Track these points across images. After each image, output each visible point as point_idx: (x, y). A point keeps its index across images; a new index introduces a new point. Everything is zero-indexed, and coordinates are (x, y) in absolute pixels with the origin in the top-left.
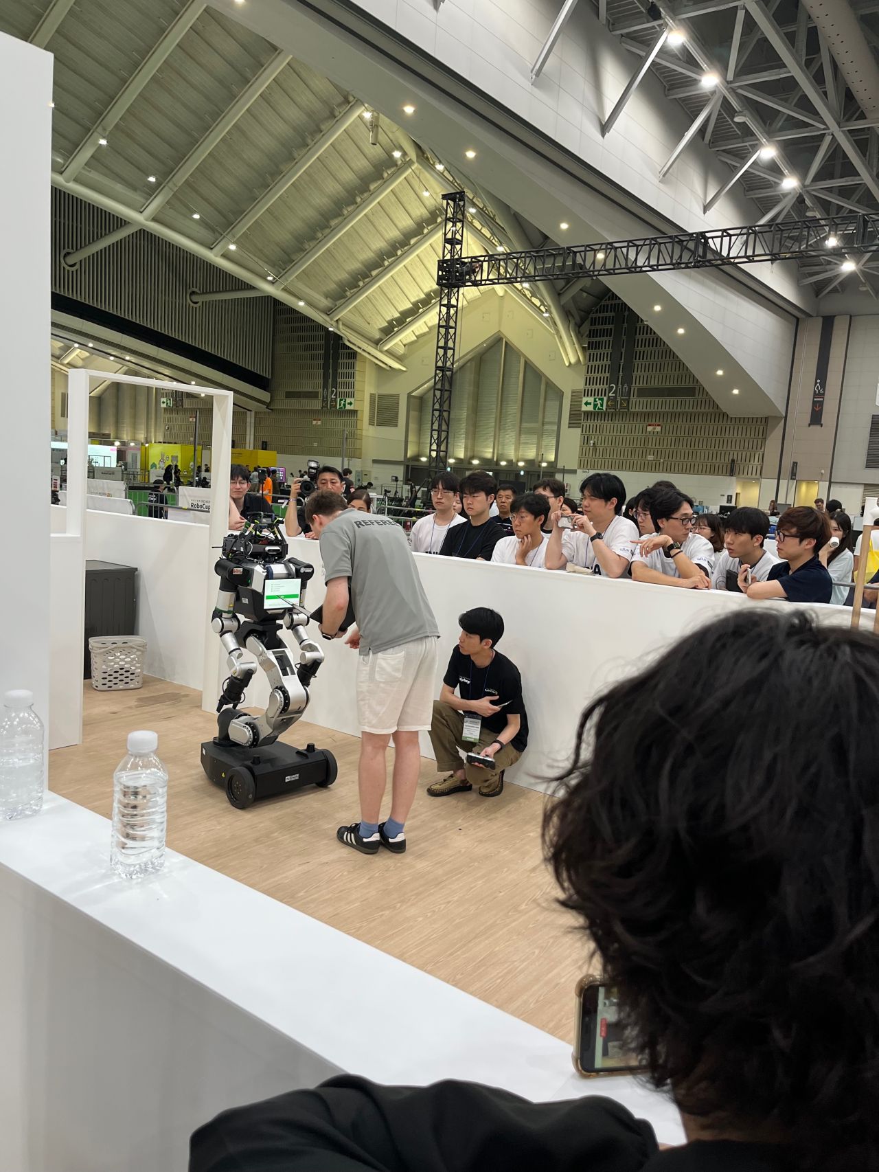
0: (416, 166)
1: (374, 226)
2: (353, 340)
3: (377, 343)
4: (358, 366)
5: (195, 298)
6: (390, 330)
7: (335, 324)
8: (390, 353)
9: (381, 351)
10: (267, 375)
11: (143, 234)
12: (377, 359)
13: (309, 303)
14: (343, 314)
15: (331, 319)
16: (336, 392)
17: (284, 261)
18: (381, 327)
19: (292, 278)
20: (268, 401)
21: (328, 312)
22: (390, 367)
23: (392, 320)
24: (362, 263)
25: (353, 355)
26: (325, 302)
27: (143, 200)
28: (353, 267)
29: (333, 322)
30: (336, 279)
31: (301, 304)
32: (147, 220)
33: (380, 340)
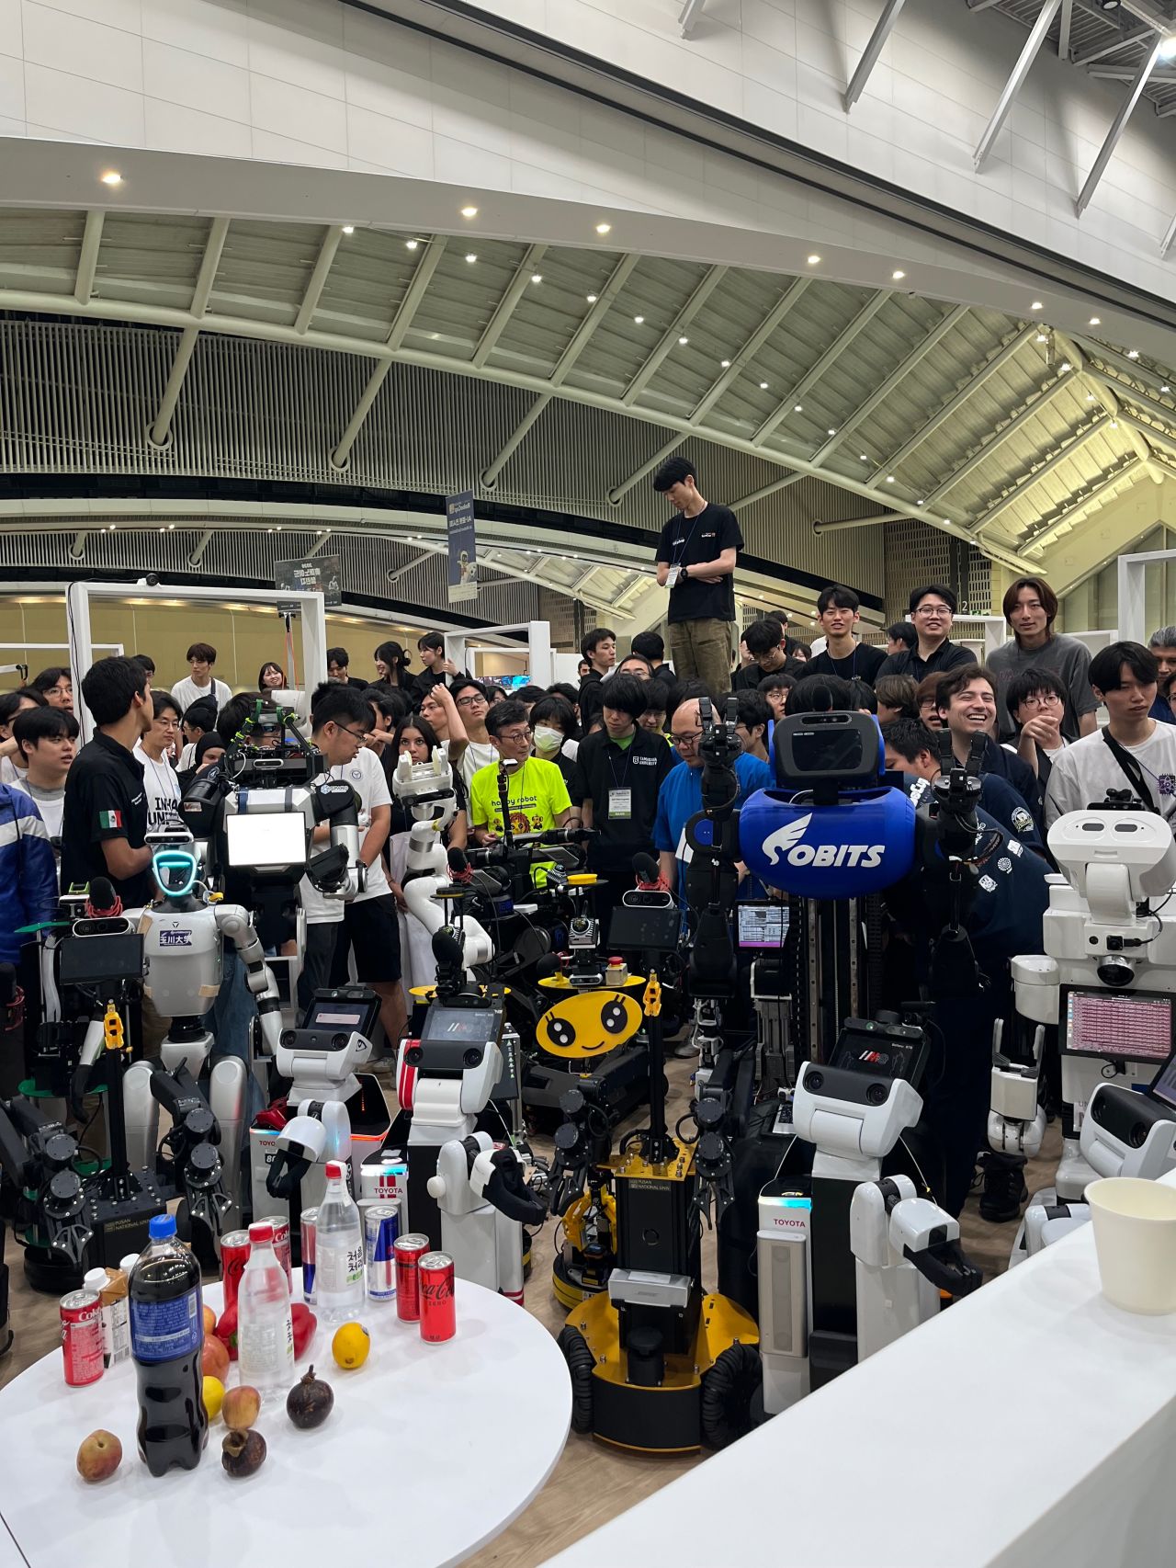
0: (1081, 372)
1: (1026, 436)
2: (989, 548)
3: (1016, 549)
4: (993, 575)
5: (818, 529)
6: (1028, 535)
7: (975, 537)
8: (1029, 559)
9: (1020, 557)
10: (882, 596)
11: (810, 480)
12: (1013, 565)
13: (954, 522)
14: (984, 526)
15: (972, 532)
16: (968, 605)
17: (930, 484)
18: (1020, 532)
19: (938, 500)
20: (883, 622)
21: (968, 525)
22: (1027, 572)
23: (1033, 524)
24: (1008, 473)
25: (987, 564)
26: (965, 517)
27: (812, 450)
28: (998, 478)
29: (974, 535)
30: (979, 492)
31: (947, 522)
32: (815, 468)
33: (1019, 546)
